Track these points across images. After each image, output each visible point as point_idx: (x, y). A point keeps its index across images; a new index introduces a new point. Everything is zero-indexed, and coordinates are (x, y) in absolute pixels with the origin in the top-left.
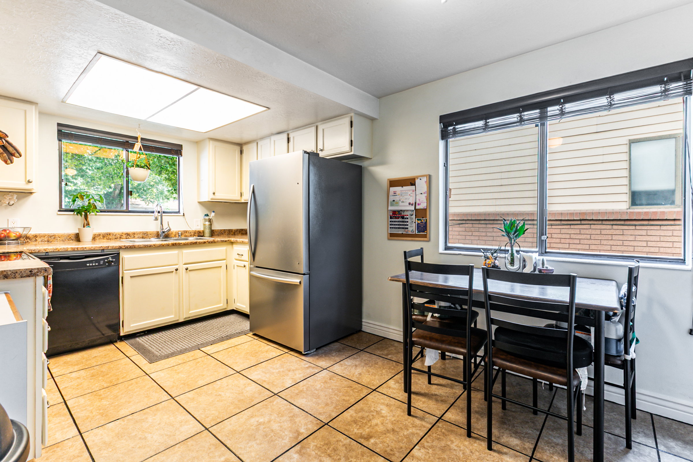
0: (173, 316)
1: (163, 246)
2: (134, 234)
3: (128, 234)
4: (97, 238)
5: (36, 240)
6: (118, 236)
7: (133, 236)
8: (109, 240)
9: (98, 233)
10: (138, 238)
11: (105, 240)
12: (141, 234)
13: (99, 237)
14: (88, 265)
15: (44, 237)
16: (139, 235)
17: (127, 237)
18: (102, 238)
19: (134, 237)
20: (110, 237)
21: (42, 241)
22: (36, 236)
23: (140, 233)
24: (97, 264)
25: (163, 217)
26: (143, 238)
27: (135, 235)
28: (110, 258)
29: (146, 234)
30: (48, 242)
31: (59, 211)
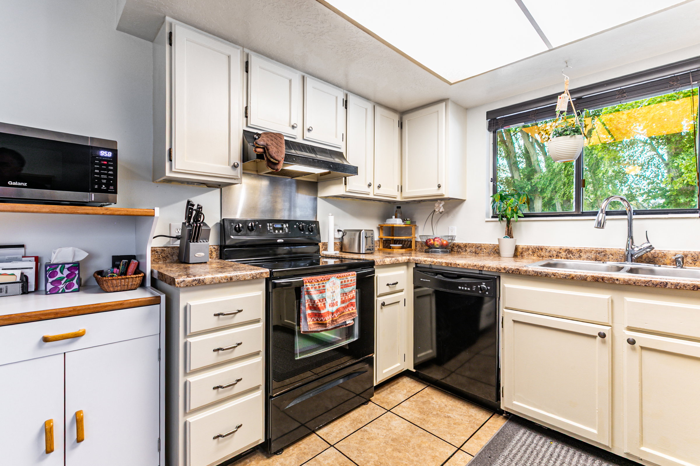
0: (595, 431)
1: (573, 278)
2: (580, 251)
3: (569, 251)
4: (525, 254)
5: (466, 251)
6: (554, 252)
7: (577, 255)
8: (541, 258)
9: (526, 247)
10: (588, 259)
11: (534, 258)
12: (593, 252)
13: (527, 253)
14: (460, 288)
15: (473, 247)
16: (588, 254)
17: (568, 256)
18: (531, 253)
19: (580, 257)
20: (542, 254)
21: (470, 252)
22: (466, 246)
23: (591, 251)
24: (469, 289)
25: (634, 223)
26: (596, 260)
27: (582, 254)
28: (484, 284)
29: (603, 253)
30: (475, 253)
31: (493, 217)
